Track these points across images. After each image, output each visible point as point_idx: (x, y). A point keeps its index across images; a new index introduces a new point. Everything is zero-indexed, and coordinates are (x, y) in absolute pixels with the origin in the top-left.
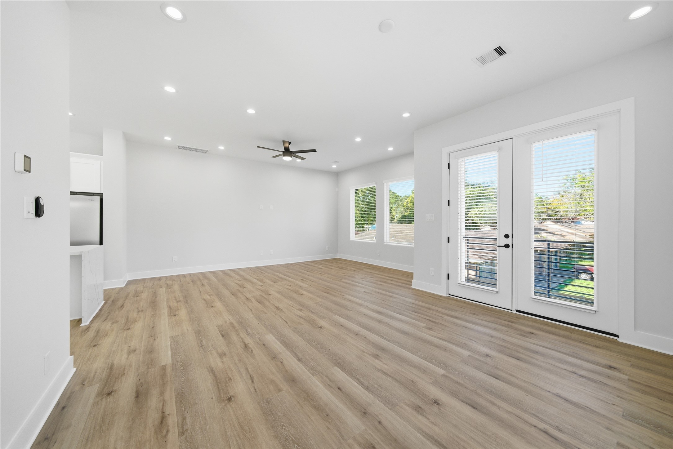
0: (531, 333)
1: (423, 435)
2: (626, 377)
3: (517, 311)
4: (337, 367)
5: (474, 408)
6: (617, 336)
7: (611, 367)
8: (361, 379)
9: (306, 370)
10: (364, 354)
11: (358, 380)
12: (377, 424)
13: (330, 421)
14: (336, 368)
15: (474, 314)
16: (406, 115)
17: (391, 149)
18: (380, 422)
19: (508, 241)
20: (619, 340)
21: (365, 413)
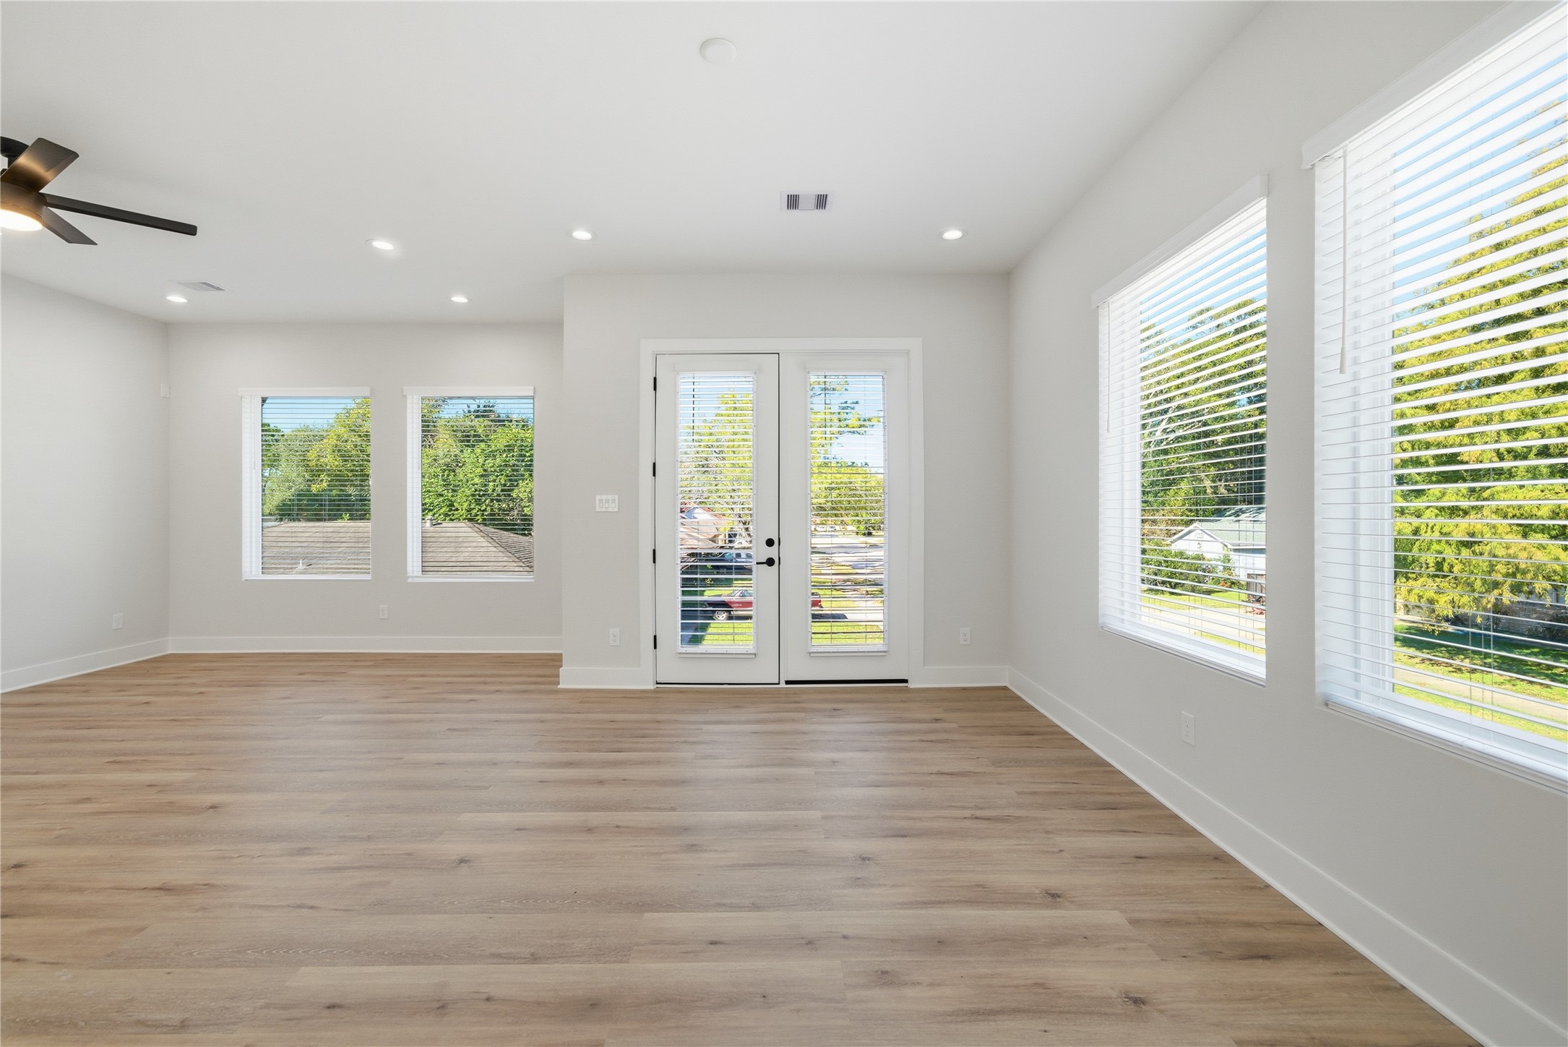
0: (835, 710)
1: (905, 908)
2: (955, 725)
3: (788, 682)
4: (647, 911)
5: (904, 836)
6: (906, 681)
7: (937, 720)
8: (724, 901)
9: (589, 966)
10: (663, 857)
11: (719, 905)
12: (844, 942)
13: (780, 999)
14: (647, 915)
15: (737, 707)
16: (582, 235)
17: (460, 299)
18: (845, 937)
19: (772, 552)
20: (911, 685)
21: (809, 943)
